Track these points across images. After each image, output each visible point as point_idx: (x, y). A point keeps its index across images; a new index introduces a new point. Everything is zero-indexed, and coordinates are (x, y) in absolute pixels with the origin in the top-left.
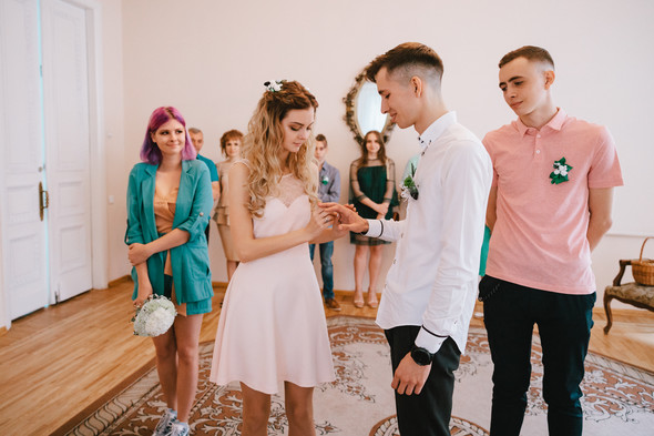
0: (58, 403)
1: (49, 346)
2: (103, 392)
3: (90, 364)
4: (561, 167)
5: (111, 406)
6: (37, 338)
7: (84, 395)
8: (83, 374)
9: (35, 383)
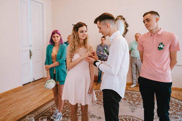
0: (31, 106)
1: (31, 92)
2: (42, 104)
3: (40, 96)
4: (161, 45)
5: (44, 107)
6: (28, 89)
7: (38, 104)
8: (38, 99)
9: (26, 100)
